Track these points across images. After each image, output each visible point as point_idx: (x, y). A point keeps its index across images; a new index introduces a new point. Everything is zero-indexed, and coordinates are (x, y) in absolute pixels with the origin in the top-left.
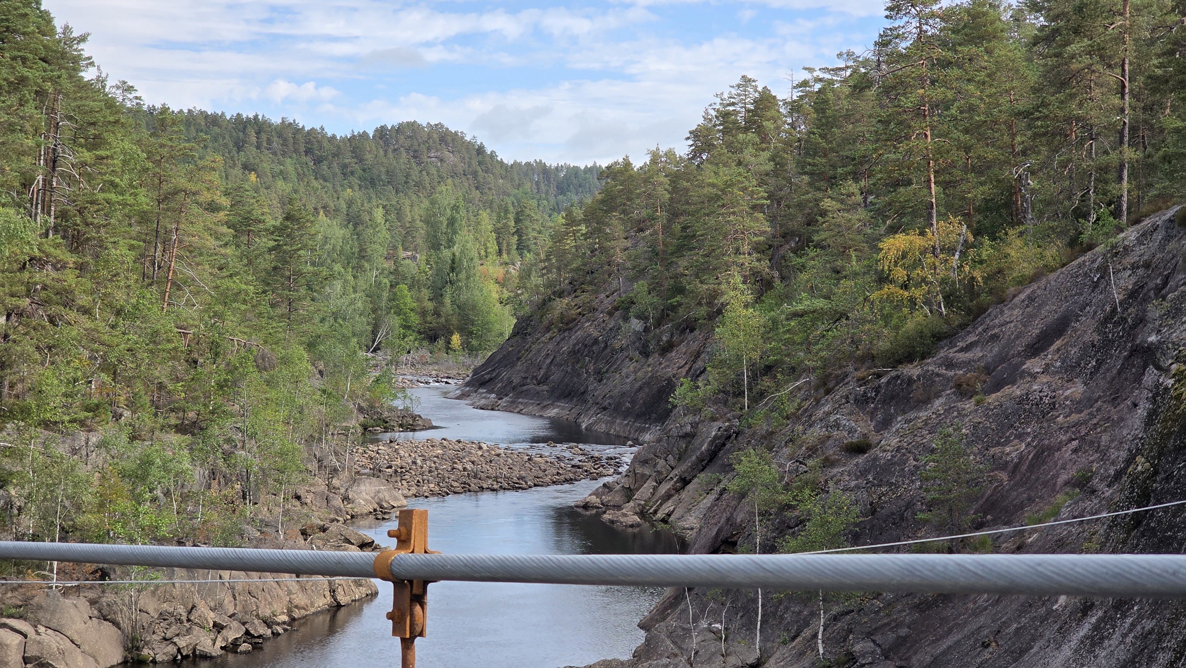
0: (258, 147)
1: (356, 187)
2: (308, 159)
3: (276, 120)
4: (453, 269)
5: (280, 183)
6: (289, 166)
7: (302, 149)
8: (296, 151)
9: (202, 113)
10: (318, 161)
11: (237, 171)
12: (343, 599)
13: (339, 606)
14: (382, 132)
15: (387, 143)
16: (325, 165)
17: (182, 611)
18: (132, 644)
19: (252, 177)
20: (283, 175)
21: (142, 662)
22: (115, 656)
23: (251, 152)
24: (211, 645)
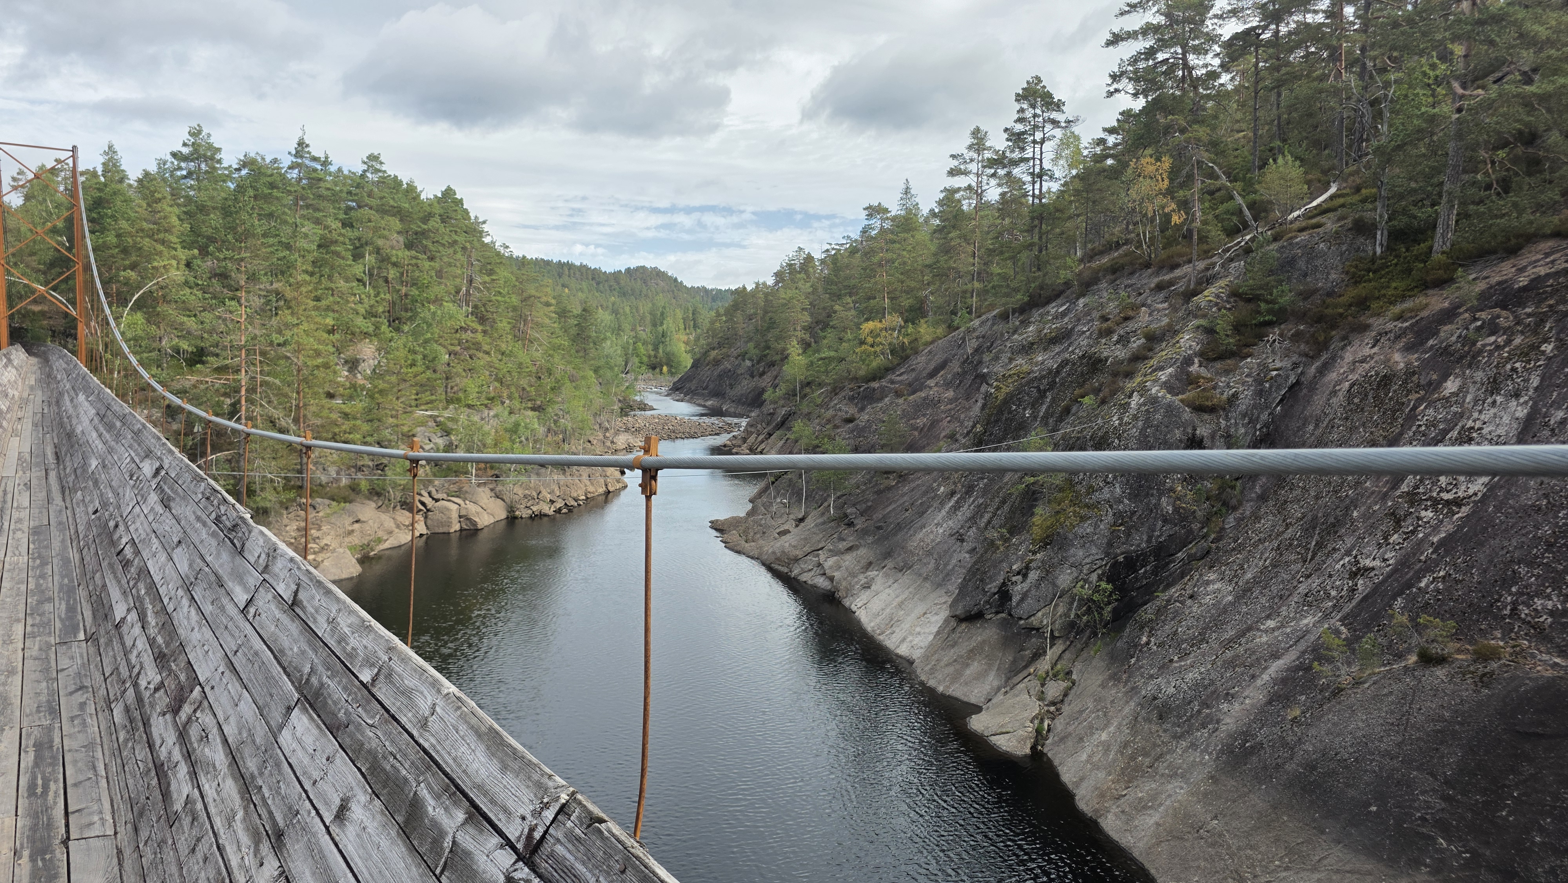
0: (569, 276)
1: (617, 296)
2: (593, 282)
4: (663, 336)
5: (580, 294)
6: (584, 285)
8: (587, 278)
10: (598, 283)
11: (559, 288)
12: (611, 489)
13: (609, 492)
14: (628, 270)
16: (601, 286)
17: (535, 494)
18: (511, 509)
19: (566, 290)
20: (581, 290)
21: (515, 518)
22: (503, 515)
23: (565, 279)
24: (548, 510)
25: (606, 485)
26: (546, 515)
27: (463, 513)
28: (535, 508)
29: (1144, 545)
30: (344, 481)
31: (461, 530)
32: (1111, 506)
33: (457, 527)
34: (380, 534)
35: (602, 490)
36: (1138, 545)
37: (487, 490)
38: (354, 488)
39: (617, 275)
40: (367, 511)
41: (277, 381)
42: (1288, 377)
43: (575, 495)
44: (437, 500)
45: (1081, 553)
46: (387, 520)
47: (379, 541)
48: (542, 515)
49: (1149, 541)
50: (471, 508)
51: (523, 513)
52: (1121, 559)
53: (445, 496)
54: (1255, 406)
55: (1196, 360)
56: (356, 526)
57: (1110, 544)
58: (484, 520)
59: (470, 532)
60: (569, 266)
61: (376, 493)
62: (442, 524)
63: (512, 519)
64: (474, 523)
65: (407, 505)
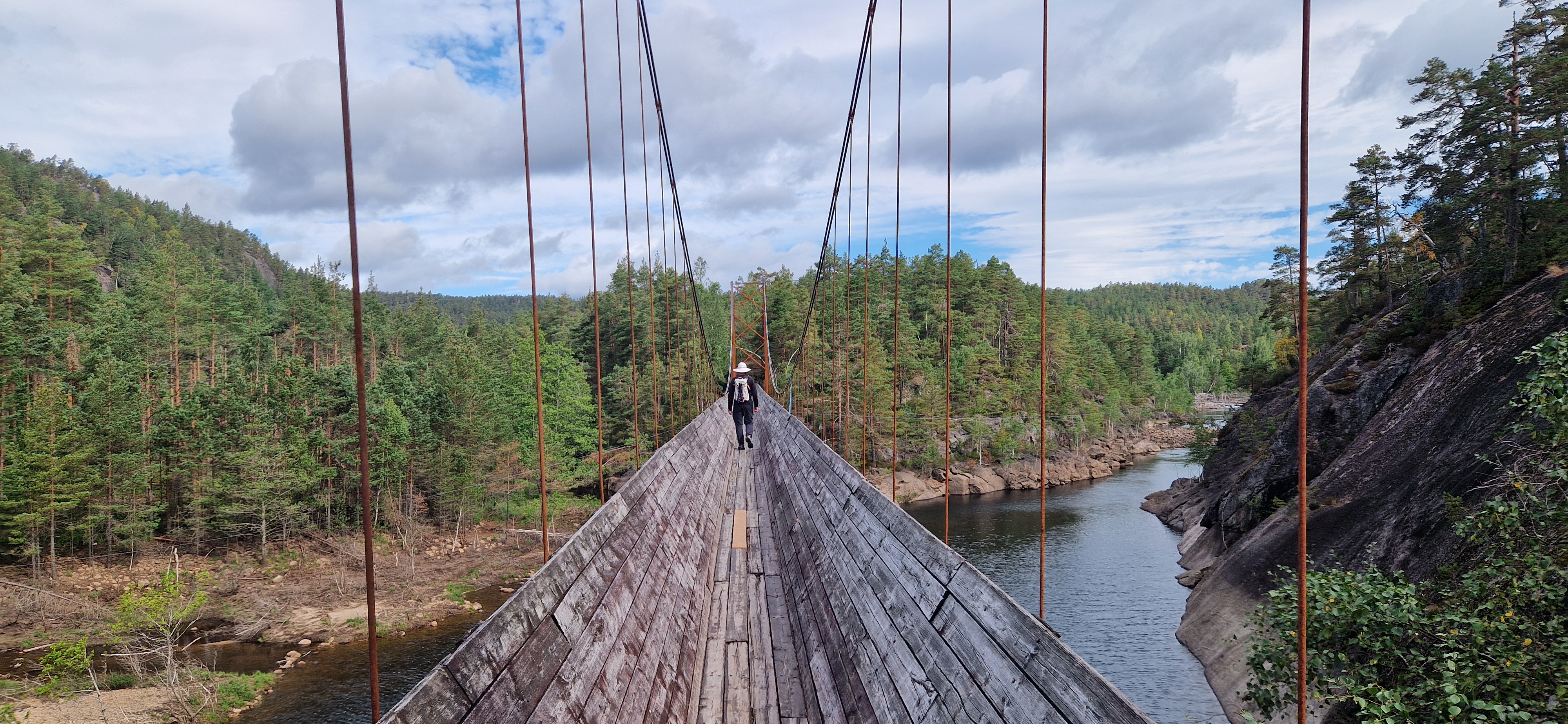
0: (1177, 298)
1: (1228, 314)
2: (1204, 303)
3: (1186, 284)
4: (1255, 353)
5: (1186, 315)
6: (1192, 306)
7: (1200, 297)
8: (1196, 299)
9: (1148, 284)
10: (1208, 303)
11: (1164, 311)
14: (1246, 286)
15: (1249, 291)
16: (1211, 305)
17: (1027, 475)
18: (1008, 484)
19: (1172, 313)
20: (1187, 311)
21: (1011, 489)
22: (1002, 487)
23: (1172, 302)
24: (1035, 485)
25: (1091, 473)
26: (1033, 489)
27: (971, 483)
28: (1024, 484)
29: (1287, 475)
30: (898, 459)
31: (971, 494)
32: (1274, 453)
33: (968, 492)
34: (916, 491)
35: (1088, 476)
36: (1284, 475)
37: (990, 469)
38: (903, 464)
39: (1230, 293)
40: (909, 477)
41: (857, 399)
42: (1397, 370)
43: (1062, 478)
44: (955, 474)
45: (1254, 481)
46: (921, 483)
47: (915, 495)
48: (1030, 489)
49: (1290, 472)
50: (977, 480)
51: (1016, 486)
52: (1274, 483)
53: (960, 472)
54: (1371, 389)
55: (1356, 361)
56: (901, 485)
57: (1268, 475)
58: (985, 488)
59: (976, 495)
60: (1177, 288)
61: (916, 468)
62: (957, 489)
63: (1008, 490)
64: (978, 490)
65: (936, 476)
